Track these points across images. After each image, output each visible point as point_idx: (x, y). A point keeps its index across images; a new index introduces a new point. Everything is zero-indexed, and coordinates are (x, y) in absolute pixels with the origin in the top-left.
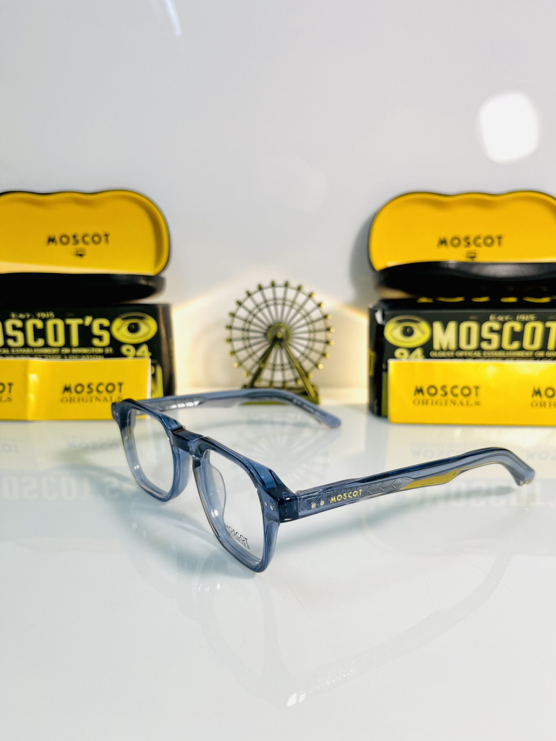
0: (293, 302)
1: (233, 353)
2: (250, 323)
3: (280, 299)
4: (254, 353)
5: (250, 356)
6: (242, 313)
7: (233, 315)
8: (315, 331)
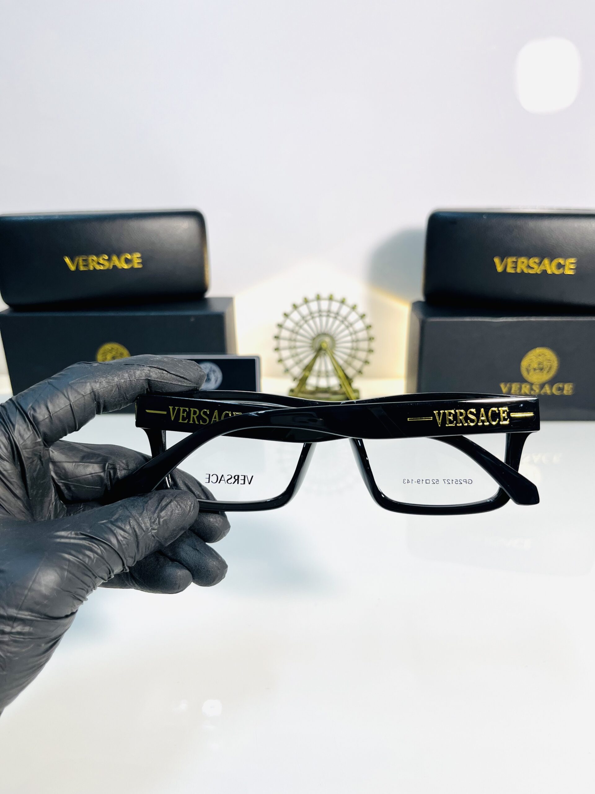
0: (337, 314)
1: (280, 361)
2: (297, 333)
3: (324, 311)
4: (301, 361)
5: (297, 363)
6: (289, 324)
7: (280, 326)
8: (357, 341)
